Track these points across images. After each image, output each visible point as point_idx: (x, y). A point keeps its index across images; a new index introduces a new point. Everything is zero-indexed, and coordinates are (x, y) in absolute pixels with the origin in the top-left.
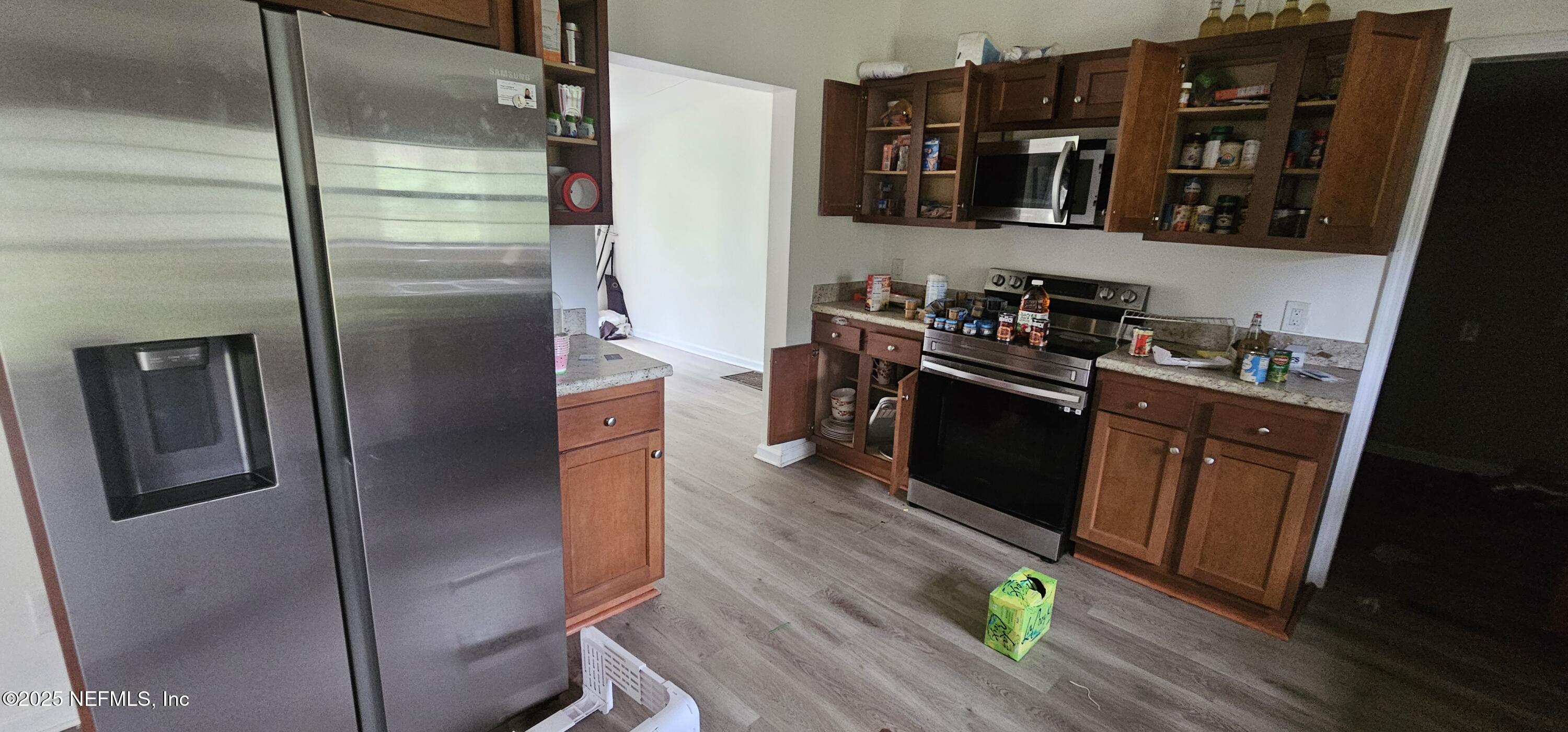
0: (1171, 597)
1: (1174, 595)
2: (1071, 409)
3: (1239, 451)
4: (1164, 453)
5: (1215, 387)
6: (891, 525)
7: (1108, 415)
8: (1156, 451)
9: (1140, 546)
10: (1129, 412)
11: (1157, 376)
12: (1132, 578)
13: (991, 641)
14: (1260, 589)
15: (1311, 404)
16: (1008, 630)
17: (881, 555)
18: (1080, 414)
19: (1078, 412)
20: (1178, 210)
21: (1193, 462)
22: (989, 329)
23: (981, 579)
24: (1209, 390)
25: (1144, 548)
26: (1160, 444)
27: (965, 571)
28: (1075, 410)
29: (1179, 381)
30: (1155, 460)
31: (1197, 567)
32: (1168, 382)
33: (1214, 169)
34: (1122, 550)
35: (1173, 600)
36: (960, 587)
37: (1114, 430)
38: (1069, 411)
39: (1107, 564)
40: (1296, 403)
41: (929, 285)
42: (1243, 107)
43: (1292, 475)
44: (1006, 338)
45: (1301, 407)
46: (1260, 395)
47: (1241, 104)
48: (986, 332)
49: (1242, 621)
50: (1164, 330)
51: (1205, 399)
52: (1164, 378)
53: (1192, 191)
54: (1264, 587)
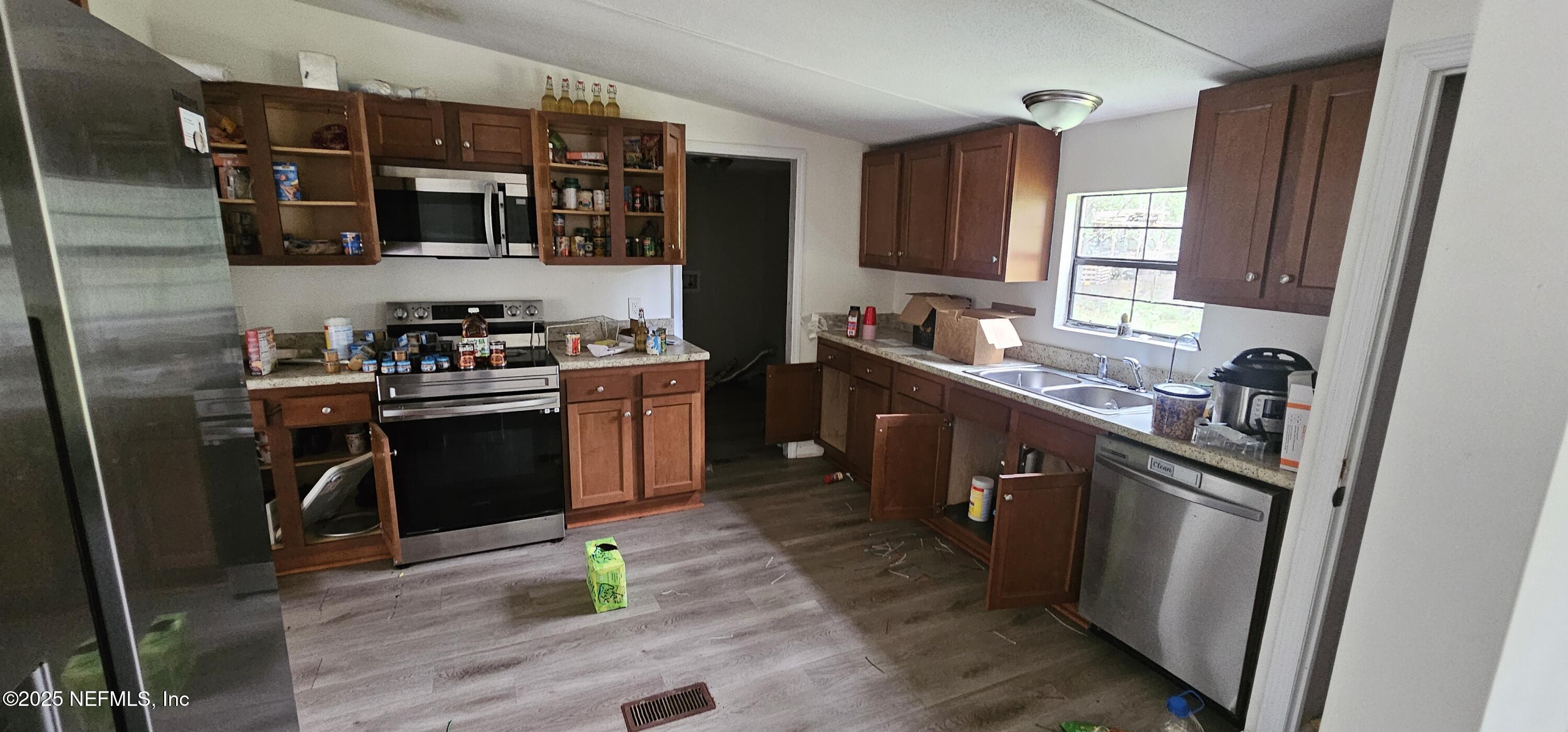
0: (640, 518)
1: (640, 516)
2: (550, 409)
3: (662, 400)
4: (620, 417)
5: (641, 363)
6: (406, 594)
7: (576, 405)
8: (614, 419)
9: (619, 492)
10: (591, 397)
11: (605, 365)
12: (612, 519)
13: (599, 606)
14: (689, 482)
15: (692, 359)
16: (615, 588)
17: (439, 619)
18: (558, 411)
19: (557, 410)
20: (560, 240)
21: (638, 416)
22: (447, 361)
23: (536, 580)
24: (639, 366)
25: (621, 492)
26: (615, 414)
27: (519, 583)
28: (554, 409)
29: (620, 365)
30: (614, 426)
31: (655, 487)
32: (612, 368)
33: (576, 209)
34: (607, 502)
35: (642, 519)
36: (532, 595)
37: (582, 416)
38: (549, 412)
39: (594, 520)
40: (685, 360)
41: (332, 330)
42: (585, 167)
43: (690, 404)
44: (470, 366)
45: (687, 362)
46: (667, 361)
47: (585, 164)
48: (446, 365)
49: (680, 508)
50: (558, 333)
51: (634, 372)
52: (610, 365)
53: (559, 225)
54: (691, 479)
